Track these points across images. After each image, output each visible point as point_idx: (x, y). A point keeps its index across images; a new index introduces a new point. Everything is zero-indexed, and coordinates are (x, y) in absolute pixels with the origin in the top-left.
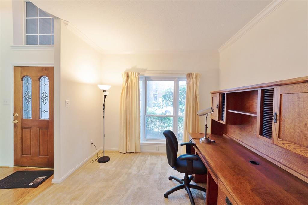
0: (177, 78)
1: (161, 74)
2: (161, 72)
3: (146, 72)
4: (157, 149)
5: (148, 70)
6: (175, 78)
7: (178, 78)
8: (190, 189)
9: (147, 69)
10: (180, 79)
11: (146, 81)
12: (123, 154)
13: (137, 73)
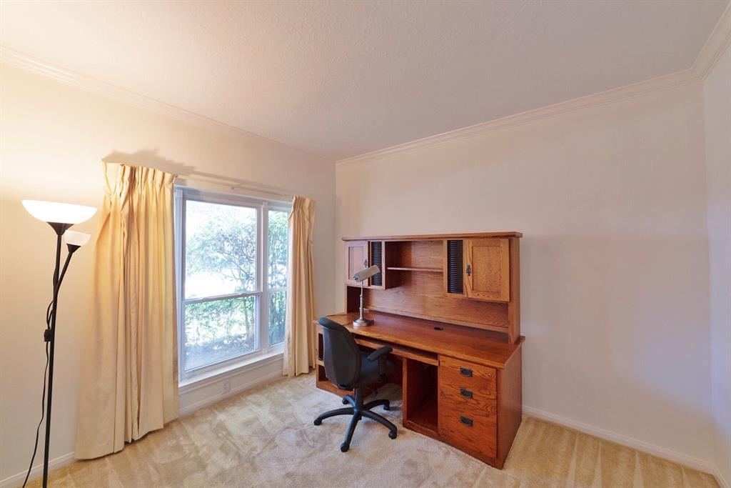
0: (266, 203)
1: (233, 188)
2: (234, 183)
3: (192, 176)
4: (225, 388)
5: (196, 170)
6: (260, 202)
7: (269, 203)
8: (372, 410)
9: (193, 168)
10: (271, 206)
11: (184, 199)
12: (116, 456)
13: (168, 176)
